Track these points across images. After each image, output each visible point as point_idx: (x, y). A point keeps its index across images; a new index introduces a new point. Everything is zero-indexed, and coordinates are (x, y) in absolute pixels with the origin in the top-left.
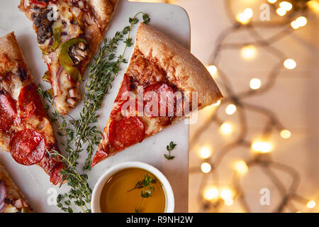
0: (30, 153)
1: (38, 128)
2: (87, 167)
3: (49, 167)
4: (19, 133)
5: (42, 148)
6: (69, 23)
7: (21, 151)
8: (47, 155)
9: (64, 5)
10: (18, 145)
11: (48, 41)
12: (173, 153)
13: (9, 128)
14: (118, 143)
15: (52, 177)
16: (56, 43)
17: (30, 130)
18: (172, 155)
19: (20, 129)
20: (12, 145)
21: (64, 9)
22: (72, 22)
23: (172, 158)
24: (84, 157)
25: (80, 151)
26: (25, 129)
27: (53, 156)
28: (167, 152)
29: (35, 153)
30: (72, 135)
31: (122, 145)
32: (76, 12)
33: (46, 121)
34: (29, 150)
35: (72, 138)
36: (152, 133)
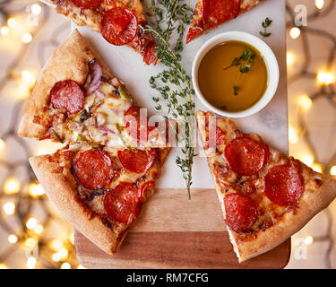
0: (122, 33)
1: (128, 6)
2: (179, 47)
3: (142, 46)
4: (110, 11)
5: (134, 27)
7: (111, 29)
8: (139, 34)
10: (109, 26)
12: (269, 30)
13: (99, 6)
15: (145, 56)
17: (120, 8)
18: (268, 32)
19: (110, 7)
20: (103, 24)
23: (269, 35)
24: (175, 36)
25: (171, 30)
26: (115, 8)
27: (147, 33)
28: (263, 30)
29: (127, 33)
30: (161, 15)
31: (216, 22)
34: (120, 30)
35: (162, 18)
36: (247, 7)
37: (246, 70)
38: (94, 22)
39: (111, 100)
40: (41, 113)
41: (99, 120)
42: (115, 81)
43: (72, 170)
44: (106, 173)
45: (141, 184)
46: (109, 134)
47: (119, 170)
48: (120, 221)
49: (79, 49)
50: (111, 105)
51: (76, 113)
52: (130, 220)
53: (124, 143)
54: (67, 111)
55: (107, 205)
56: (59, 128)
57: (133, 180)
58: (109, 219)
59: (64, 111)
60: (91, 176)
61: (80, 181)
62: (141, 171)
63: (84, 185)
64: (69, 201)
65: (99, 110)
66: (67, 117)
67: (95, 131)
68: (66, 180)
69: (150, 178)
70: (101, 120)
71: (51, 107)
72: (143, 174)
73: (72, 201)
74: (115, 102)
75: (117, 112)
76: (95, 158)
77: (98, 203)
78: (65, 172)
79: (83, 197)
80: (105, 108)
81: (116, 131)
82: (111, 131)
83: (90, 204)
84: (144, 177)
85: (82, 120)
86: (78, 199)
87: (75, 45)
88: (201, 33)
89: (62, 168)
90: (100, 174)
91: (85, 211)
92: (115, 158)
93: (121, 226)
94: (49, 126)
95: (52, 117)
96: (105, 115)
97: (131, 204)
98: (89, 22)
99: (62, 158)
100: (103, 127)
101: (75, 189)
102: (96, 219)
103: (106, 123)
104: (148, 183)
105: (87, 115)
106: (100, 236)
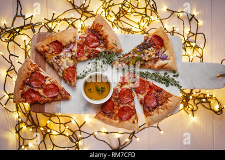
6: (148, 55)
9: (155, 51)
11: (139, 50)
16: (139, 53)
21: (153, 51)
22: (149, 56)
32: (153, 56)
43: (32, 73)
82: (61, 69)
83: (25, 86)
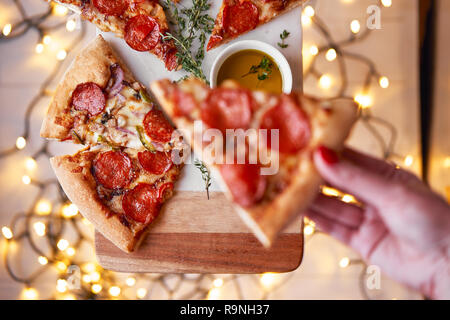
0: (145, 39)
1: (151, 14)
2: (200, 56)
3: (164, 52)
4: (133, 18)
5: (157, 34)
7: (135, 37)
8: (161, 41)
10: (132, 32)
12: (287, 41)
13: (123, 13)
14: (231, 28)
15: (167, 63)
17: (143, 15)
18: (286, 44)
19: (134, 15)
20: (126, 30)
23: (286, 46)
24: (196, 45)
25: (193, 38)
26: (139, 15)
27: (168, 40)
28: (280, 41)
29: (149, 40)
30: (184, 23)
31: (236, 32)
33: (159, 8)
34: (143, 36)
35: (184, 27)
36: (265, 19)
37: (263, 78)
38: (118, 27)
39: (132, 103)
40: (62, 114)
41: (119, 121)
42: (136, 85)
43: (92, 170)
44: (126, 174)
45: (160, 185)
46: (129, 136)
47: (138, 171)
48: (138, 221)
49: (101, 54)
50: (132, 108)
51: (97, 115)
52: (148, 220)
53: (144, 144)
54: (89, 113)
55: (126, 205)
56: (80, 130)
57: (152, 181)
58: (127, 218)
59: (86, 113)
60: (111, 177)
61: (99, 181)
62: (161, 173)
63: (104, 185)
64: (87, 199)
65: (120, 112)
66: (87, 119)
67: (115, 132)
68: (85, 179)
69: (169, 180)
70: (121, 122)
71: (73, 108)
72: (161, 176)
73: (90, 200)
74: (136, 105)
75: (137, 115)
76: (115, 159)
77: (117, 203)
78: (84, 171)
79: (102, 196)
80: (126, 111)
81: (136, 132)
82: (131, 133)
83: (109, 204)
84: (163, 179)
85: (103, 122)
86: (97, 198)
87: (97, 49)
88: (221, 42)
89: (82, 168)
90: (119, 175)
91: (103, 209)
92: (134, 159)
93: (138, 225)
94: (70, 127)
95: (73, 119)
96: (126, 118)
97: (149, 204)
98: (113, 27)
99: (82, 159)
100: (123, 128)
101: (94, 189)
102: (114, 218)
103: (126, 125)
104: (166, 184)
105: (108, 117)
106: (117, 234)
